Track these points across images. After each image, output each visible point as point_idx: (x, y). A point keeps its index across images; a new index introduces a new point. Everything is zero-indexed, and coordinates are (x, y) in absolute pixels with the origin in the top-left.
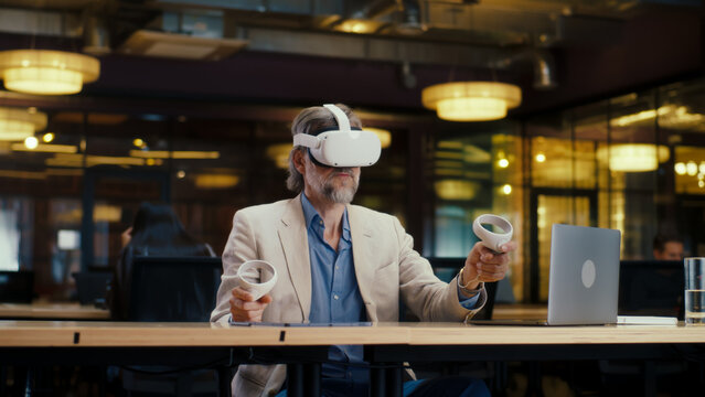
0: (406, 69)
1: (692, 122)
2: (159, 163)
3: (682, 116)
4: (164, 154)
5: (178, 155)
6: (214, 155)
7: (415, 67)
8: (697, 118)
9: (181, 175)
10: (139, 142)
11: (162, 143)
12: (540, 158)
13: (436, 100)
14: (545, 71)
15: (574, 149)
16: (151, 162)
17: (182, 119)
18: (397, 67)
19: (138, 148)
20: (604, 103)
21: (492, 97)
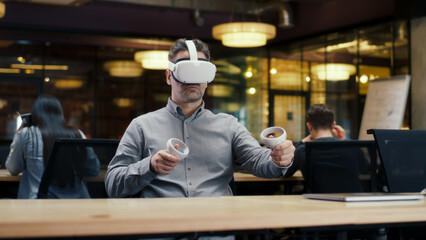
0: (197, 14)
1: (370, 51)
2: (32, 72)
3: (365, 46)
4: (39, 67)
5: (48, 67)
6: (65, 68)
7: (202, 13)
8: (374, 47)
9: (47, 80)
10: (20, 59)
11: (36, 60)
12: (273, 71)
13: (221, 34)
14: (286, 16)
15: (302, 67)
16: (28, 72)
17: (48, 44)
18: (191, 12)
19: (20, 63)
20: (323, 37)
21: (258, 32)
